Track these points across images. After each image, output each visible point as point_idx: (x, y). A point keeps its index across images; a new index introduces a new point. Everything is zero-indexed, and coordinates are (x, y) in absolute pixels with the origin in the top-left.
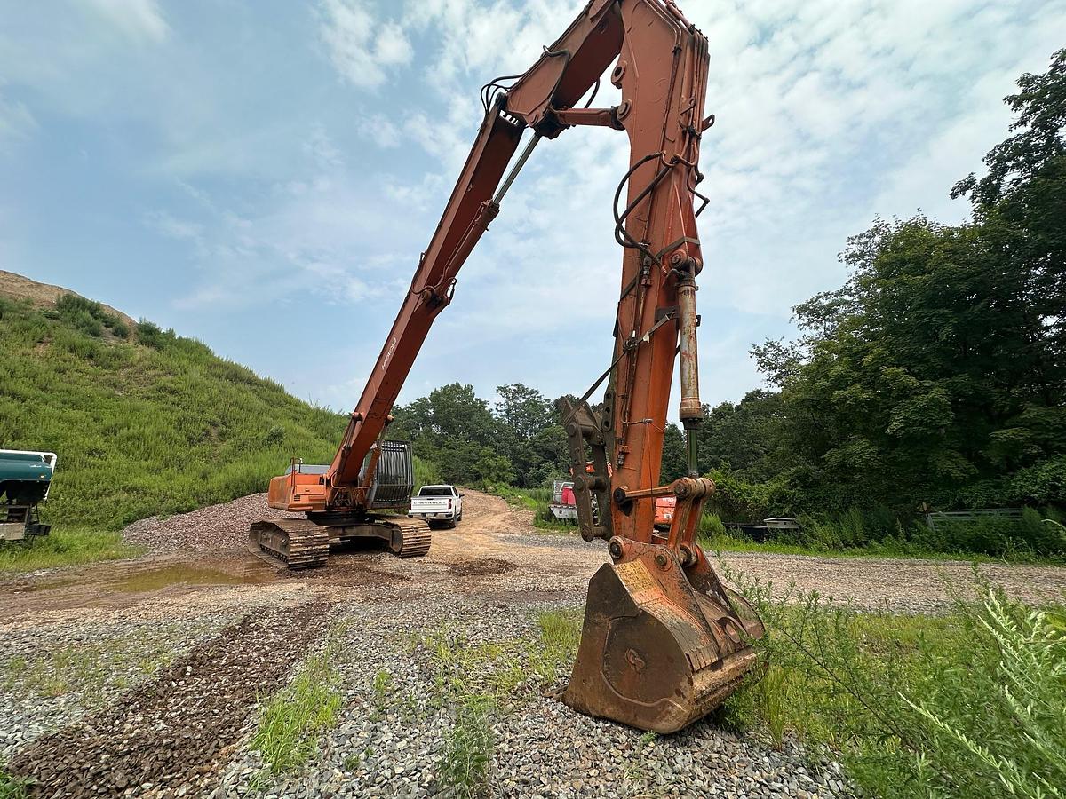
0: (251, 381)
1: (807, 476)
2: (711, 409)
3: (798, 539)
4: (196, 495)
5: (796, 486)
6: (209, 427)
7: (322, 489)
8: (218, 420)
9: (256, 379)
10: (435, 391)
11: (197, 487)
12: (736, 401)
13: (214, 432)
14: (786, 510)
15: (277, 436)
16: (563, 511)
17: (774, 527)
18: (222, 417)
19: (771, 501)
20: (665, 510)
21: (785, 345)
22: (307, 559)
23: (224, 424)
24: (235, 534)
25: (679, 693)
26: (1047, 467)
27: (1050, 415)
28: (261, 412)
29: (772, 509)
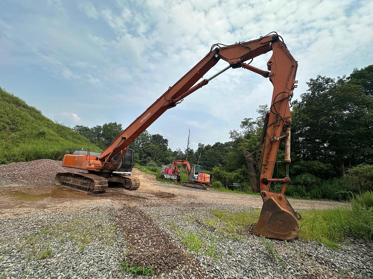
0: (25, 106)
1: (245, 172)
2: (204, 146)
3: (242, 189)
4: (5, 156)
5: (241, 174)
6: (6, 125)
7: (99, 162)
8: (10, 122)
9: (27, 106)
10: (106, 124)
11: (6, 153)
12: (212, 145)
13: (8, 127)
14: (239, 181)
15: (42, 134)
16: (168, 176)
17: (235, 186)
18: (12, 121)
19: (234, 178)
20: (207, 179)
21: (238, 132)
22: (100, 190)
23: (13, 124)
24: (40, 176)
25: (294, 230)
26: (304, 176)
27: (305, 163)
28: (33, 122)
29: (234, 180)
